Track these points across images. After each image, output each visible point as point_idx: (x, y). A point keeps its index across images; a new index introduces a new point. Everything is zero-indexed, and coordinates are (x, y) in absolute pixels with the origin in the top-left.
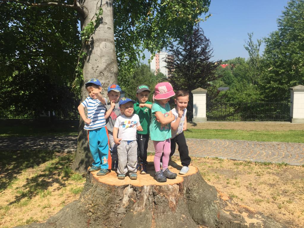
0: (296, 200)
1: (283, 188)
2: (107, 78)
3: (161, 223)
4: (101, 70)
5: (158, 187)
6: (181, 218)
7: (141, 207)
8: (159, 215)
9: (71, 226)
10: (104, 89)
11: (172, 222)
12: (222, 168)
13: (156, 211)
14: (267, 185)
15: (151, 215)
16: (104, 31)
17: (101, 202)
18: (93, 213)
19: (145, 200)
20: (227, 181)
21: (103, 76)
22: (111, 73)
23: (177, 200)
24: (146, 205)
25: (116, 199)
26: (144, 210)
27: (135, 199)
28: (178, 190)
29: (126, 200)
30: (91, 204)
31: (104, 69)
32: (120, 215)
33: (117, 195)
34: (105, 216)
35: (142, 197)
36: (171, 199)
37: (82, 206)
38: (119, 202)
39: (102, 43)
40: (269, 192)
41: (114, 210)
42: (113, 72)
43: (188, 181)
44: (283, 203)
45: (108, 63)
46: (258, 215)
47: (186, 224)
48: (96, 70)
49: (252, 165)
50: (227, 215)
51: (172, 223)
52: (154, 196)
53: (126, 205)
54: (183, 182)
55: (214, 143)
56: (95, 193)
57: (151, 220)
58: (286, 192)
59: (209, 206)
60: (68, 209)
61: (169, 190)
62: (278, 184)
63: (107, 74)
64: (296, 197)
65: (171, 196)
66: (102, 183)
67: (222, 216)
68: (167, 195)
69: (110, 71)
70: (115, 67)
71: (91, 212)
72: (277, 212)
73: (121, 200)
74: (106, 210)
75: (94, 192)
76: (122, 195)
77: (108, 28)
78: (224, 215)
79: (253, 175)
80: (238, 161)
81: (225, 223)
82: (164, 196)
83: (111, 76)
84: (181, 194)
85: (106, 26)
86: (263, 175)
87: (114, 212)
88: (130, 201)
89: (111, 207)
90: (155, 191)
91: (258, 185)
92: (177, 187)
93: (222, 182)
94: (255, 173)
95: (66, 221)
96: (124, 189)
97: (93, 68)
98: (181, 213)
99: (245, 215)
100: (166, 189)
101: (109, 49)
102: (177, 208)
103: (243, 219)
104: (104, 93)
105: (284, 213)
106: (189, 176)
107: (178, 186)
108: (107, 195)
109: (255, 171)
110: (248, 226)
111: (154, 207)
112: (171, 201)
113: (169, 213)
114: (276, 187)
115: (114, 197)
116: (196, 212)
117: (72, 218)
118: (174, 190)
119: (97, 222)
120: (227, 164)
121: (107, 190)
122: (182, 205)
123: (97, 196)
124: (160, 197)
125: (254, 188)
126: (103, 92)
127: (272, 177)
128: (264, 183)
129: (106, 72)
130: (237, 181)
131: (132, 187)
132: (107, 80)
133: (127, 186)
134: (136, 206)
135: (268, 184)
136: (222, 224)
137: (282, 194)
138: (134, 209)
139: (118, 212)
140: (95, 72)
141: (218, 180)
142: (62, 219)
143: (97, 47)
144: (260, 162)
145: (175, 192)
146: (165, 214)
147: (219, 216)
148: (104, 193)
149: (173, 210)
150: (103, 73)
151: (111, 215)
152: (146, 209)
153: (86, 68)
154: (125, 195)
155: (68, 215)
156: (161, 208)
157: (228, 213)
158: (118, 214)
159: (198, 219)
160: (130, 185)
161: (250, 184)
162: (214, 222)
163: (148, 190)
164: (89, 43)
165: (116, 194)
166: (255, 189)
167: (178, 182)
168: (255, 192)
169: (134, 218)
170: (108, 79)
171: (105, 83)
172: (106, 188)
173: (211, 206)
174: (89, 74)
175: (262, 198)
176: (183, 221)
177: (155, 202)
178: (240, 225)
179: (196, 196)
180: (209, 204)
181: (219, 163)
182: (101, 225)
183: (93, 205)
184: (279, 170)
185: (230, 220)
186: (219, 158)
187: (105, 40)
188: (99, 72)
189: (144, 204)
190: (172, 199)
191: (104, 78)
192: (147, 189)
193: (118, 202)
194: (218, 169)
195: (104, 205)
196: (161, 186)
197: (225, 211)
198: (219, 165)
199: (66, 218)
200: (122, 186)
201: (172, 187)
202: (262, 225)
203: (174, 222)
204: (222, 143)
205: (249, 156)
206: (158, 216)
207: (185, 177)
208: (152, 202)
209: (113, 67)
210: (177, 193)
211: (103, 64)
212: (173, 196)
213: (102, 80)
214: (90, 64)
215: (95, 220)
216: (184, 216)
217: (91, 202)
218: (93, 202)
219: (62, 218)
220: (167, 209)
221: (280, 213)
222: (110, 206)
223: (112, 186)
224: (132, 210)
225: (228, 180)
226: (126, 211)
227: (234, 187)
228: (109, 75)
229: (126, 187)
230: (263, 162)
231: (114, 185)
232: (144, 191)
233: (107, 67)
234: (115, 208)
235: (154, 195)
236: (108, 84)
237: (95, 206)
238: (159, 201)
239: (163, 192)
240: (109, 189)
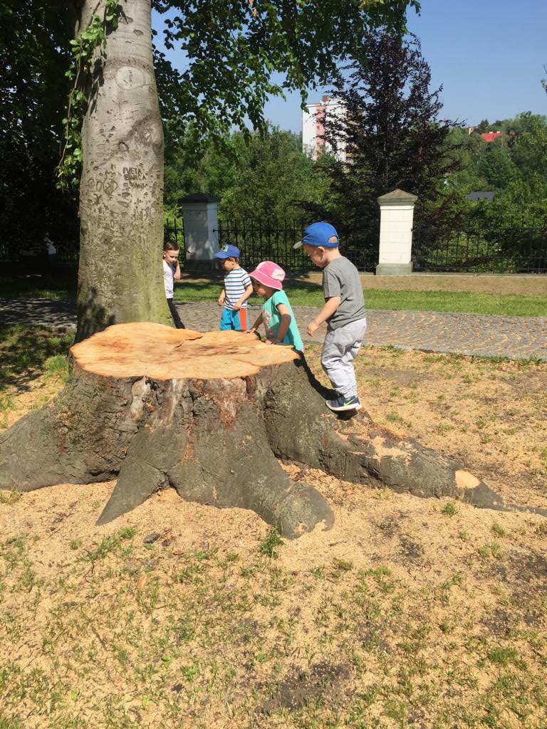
0: (529, 429)
1: (508, 407)
2: (135, 156)
3: (202, 450)
4: (120, 136)
5: (201, 382)
6: (243, 442)
7: (166, 418)
8: (201, 435)
9: (28, 452)
10: (130, 183)
11: (224, 448)
12: (393, 367)
13: (196, 428)
14: (478, 401)
15: (183, 435)
16: (126, 40)
17: (86, 409)
18: (70, 429)
19: (173, 407)
20: (393, 391)
21: (126, 152)
22: (146, 144)
23: (239, 408)
24: (175, 416)
25: (114, 403)
26: (170, 425)
27: (154, 405)
28: (245, 390)
29: (137, 406)
30: (66, 412)
31: (127, 135)
32: (125, 434)
33: (117, 396)
34: (93, 434)
35: (168, 401)
36: (226, 407)
37: (49, 415)
38: (122, 408)
39: (121, 69)
40: (475, 413)
41: (111, 425)
42: (150, 143)
43: (272, 375)
44: (496, 434)
45: (136, 118)
46: (406, 443)
47: (251, 451)
48: (110, 135)
49: (464, 361)
50: (341, 440)
51: (224, 451)
52: (193, 400)
53: (137, 416)
54: (256, 376)
55: (403, 319)
56: (75, 391)
57: (183, 444)
58: (511, 415)
59: (310, 423)
60: (25, 423)
61: (223, 389)
62: (502, 399)
63: (134, 146)
64: (529, 424)
65: (227, 401)
66: (88, 372)
67: (332, 442)
68: (218, 398)
69: (142, 139)
70: (155, 131)
71: (66, 426)
72: (474, 448)
73: (125, 405)
74: (95, 424)
75: (73, 390)
76: (130, 397)
77: (135, 31)
78: (337, 439)
79: (456, 382)
80: (436, 354)
81: (337, 456)
82: (211, 399)
83: (146, 153)
84: (249, 398)
85: (131, 27)
86: (478, 380)
87: (111, 428)
88: (145, 408)
89: (106, 418)
90: (193, 389)
91: (458, 400)
92: (242, 385)
93: (382, 392)
94: (463, 377)
95: (20, 444)
96: (133, 383)
97: (102, 131)
98: (245, 433)
99: (378, 441)
100: (217, 387)
101: (139, 84)
102: (237, 424)
103: (372, 448)
104: (130, 191)
105: (489, 451)
106: (276, 365)
107: (245, 383)
108: (97, 395)
109: (463, 373)
110: (379, 459)
111: (193, 420)
112: (226, 411)
113: (220, 432)
114: (495, 405)
115: (112, 399)
116: (284, 436)
117: (32, 437)
118: (235, 390)
119: (78, 446)
120: (410, 359)
121: (97, 386)
122: (249, 417)
123: (79, 396)
124: (203, 402)
125: (445, 404)
126: (128, 189)
127: (498, 384)
128: (474, 397)
129: (132, 143)
130: (415, 391)
131: (149, 381)
132: (138, 162)
133: (140, 379)
134: (154, 418)
135: (481, 399)
136: (330, 457)
137: (501, 418)
138: (151, 424)
139: (120, 428)
140: (107, 140)
141: (374, 388)
142: (11, 440)
143: (110, 79)
144: (482, 355)
145: (237, 394)
146: (212, 433)
147: (326, 442)
148: (92, 391)
149: (229, 425)
150: (126, 146)
151: (107, 433)
152: (175, 423)
153: (88, 134)
154: (135, 397)
155: (23, 433)
156: (205, 424)
157: (345, 438)
158: (121, 432)
159: (286, 449)
160: (145, 379)
161: (440, 397)
162: (317, 455)
163: (180, 388)
164: (92, 70)
165: (114, 393)
166: (447, 408)
167: (244, 374)
168: (444, 412)
169: (150, 439)
170: (139, 158)
171: (131, 169)
172: (96, 382)
173: (314, 424)
174: (95, 147)
175: (456, 423)
176: (246, 447)
177: (193, 412)
178: (364, 458)
179: (286, 405)
180: (311, 420)
181: (394, 356)
182: (88, 451)
183: (69, 413)
184: (521, 372)
185: (345, 449)
186: (396, 346)
187: (129, 63)
188: (117, 142)
189: (172, 415)
190: (228, 406)
191: (128, 158)
192: (178, 385)
193: (119, 408)
194: (384, 368)
195: (91, 413)
196: (206, 380)
197: (340, 434)
198: (388, 363)
199: (19, 438)
200: (127, 378)
201: (229, 383)
202: (406, 460)
203: (228, 448)
204: (422, 318)
205: (465, 345)
206: (198, 436)
207: (266, 367)
208: (189, 412)
209: (150, 130)
210: (242, 396)
211: (125, 121)
212: (231, 400)
213: (124, 160)
214: (96, 122)
215: (74, 442)
216: (249, 438)
217: (66, 408)
218: (69, 409)
219: (13, 437)
220: (216, 424)
221: (481, 451)
222: (102, 416)
223: (107, 378)
224: (146, 425)
225: (395, 389)
226: (138, 427)
227: (404, 401)
228: (141, 148)
229: (137, 380)
230: (490, 356)
231: (111, 377)
232: (172, 390)
233: (135, 128)
234: (114, 420)
235: (193, 397)
236: (139, 171)
237: (73, 415)
238: (201, 409)
239: (210, 391)
240: (102, 383)
